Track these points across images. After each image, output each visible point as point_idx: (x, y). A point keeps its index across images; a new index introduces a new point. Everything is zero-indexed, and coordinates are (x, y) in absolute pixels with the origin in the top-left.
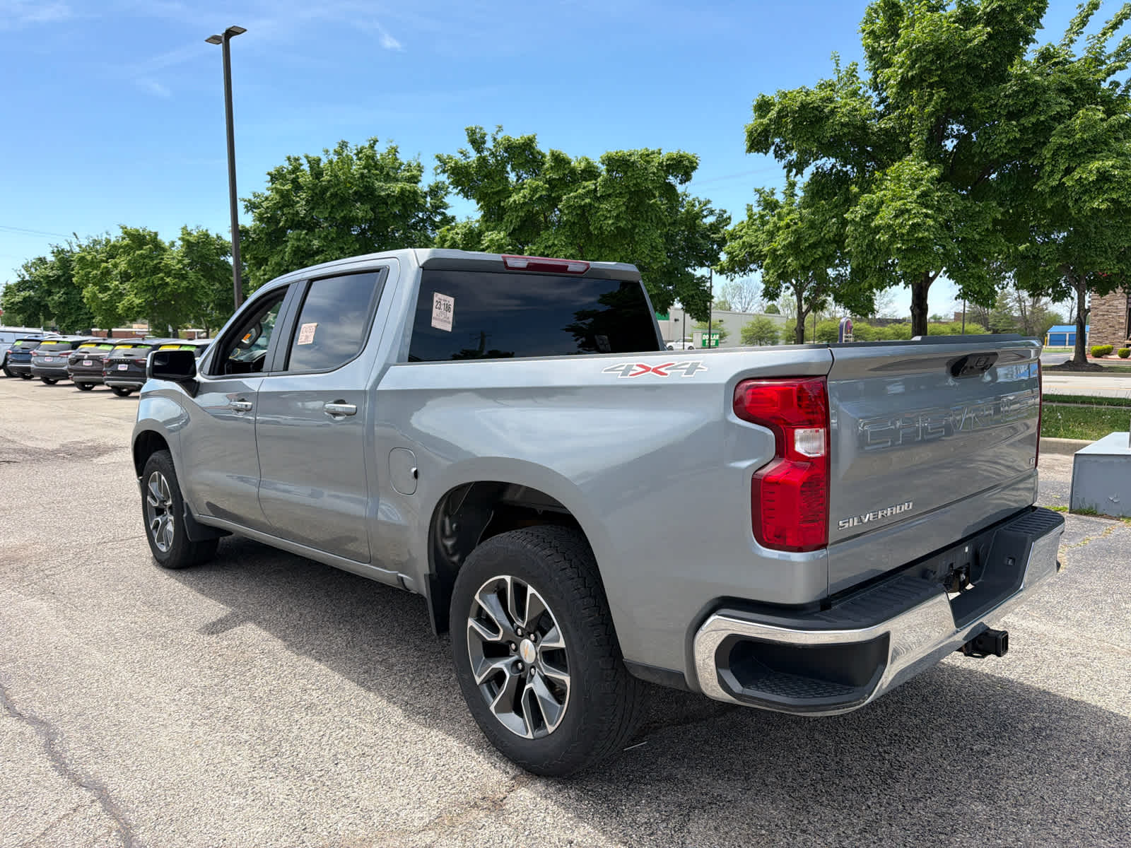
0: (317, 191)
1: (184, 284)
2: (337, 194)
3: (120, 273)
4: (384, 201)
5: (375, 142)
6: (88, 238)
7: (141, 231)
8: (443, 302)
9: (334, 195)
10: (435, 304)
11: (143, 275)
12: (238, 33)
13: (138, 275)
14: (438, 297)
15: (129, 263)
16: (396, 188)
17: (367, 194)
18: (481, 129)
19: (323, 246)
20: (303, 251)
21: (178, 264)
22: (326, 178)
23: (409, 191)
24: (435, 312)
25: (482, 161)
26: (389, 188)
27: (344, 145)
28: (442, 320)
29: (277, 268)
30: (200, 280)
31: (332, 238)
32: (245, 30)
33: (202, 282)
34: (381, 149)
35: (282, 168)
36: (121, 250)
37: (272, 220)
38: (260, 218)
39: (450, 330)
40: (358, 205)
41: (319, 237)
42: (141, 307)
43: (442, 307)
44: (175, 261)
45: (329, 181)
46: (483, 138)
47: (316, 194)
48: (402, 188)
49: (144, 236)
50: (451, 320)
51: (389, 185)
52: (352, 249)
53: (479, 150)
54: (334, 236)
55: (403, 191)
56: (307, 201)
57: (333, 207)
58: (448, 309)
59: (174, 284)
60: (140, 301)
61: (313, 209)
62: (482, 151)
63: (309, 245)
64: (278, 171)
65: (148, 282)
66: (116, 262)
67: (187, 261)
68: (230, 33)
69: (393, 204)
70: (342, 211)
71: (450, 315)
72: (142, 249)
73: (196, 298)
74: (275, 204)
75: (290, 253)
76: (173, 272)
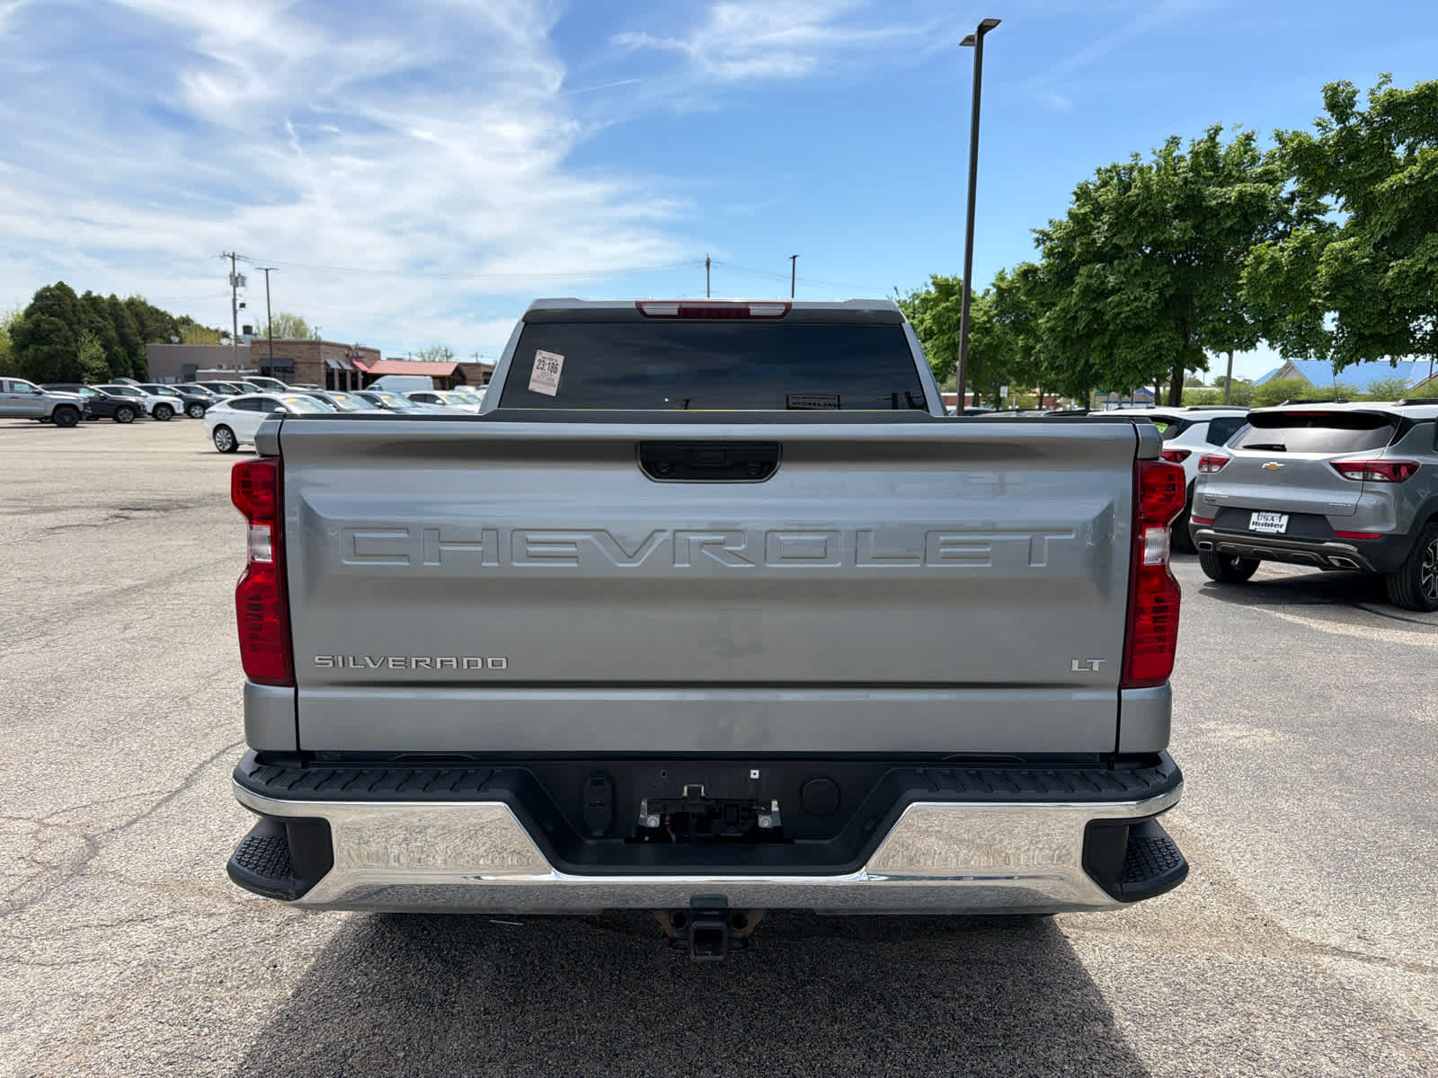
0: (1121, 211)
1: (986, 340)
2: (1147, 212)
3: (925, 330)
4: (1214, 213)
5: (1217, 131)
6: (907, 292)
7: (951, 280)
8: (547, 362)
9: (1144, 214)
10: (536, 363)
11: (947, 331)
12: (991, 27)
13: (942, 332)
14: (541, 355)
15: (934, 317)
16: (1233, 192)
17: (1192, 206)
18: (1348, 84)
19: (1122, 282)
20: (1094, 291)
21: (983, 316)
22: (1134, 191)
23: (1251, 194)
24: (535, 373)
25: (1348, 136)
26: (1225, 193)
27: (1175, 141)
28: (544, 383)
29: (1062, 315)
30: (1007, 333)
31: (1137, 271)
32: (1000, 21)
33: (1009, 336)
34: (1226, 141)
35: (1087, 184)
36: (931, 303)
37: (1065, 255)
38: (1049, 254)
39: (554, 394)
40: (1175, 223)
41: (1119, 271)
42: (937, 369)
43: (546, 367)
44: (982, 313)
45: (1138, 195)
46: (1351, 99)
47: (1121, 214)
48: (1240, 192)
49: (953, 286)
50: (556, 382)
51: (1224, 190)
52: (1160, 284)
53: (1342, 118)
54: (1139, 268)
55: (1241, 195)
56: (1111, 225)
57: (1141, 229)
58: (553, 368)
59: (975, 340)
60: (937, 362)
61: (1114, 235)
62: (1347, 119)
63: (1103, 283)
64: (1081, 189)
65: (949, 339)
66: (923, 318)
67: (994, 312)
68: (983, 29)
69: (1227, 216)
70: (1153, 233)
71: (557, 377)
72: (948, 300)
73: (999, 357)
74: (1067, 233)
75: (1078, 296)
76: (977, 326)
